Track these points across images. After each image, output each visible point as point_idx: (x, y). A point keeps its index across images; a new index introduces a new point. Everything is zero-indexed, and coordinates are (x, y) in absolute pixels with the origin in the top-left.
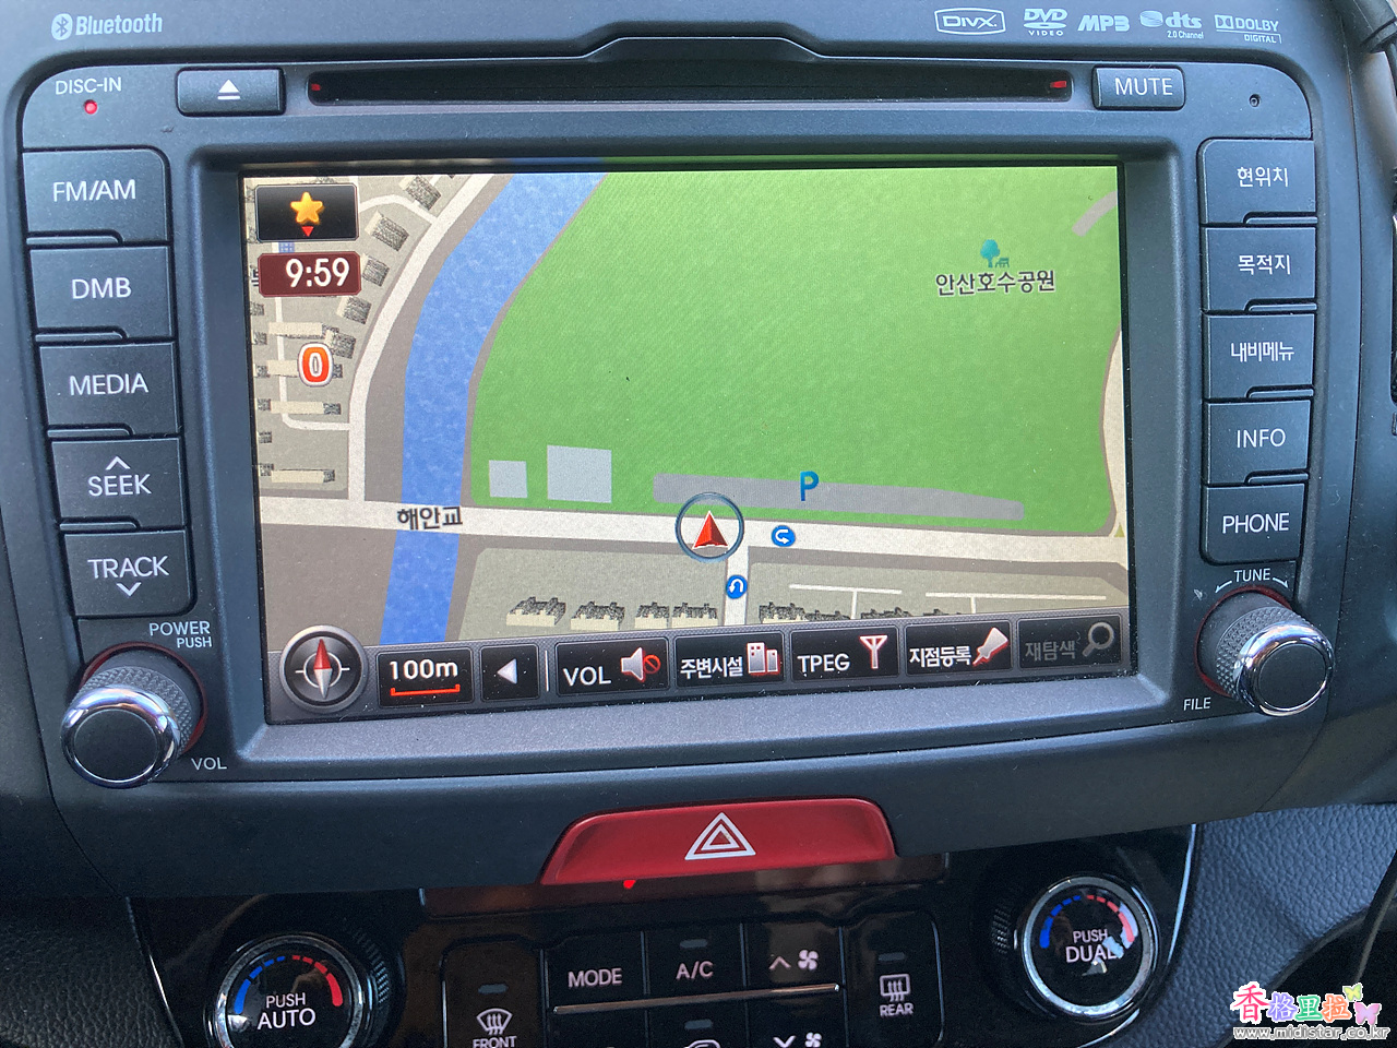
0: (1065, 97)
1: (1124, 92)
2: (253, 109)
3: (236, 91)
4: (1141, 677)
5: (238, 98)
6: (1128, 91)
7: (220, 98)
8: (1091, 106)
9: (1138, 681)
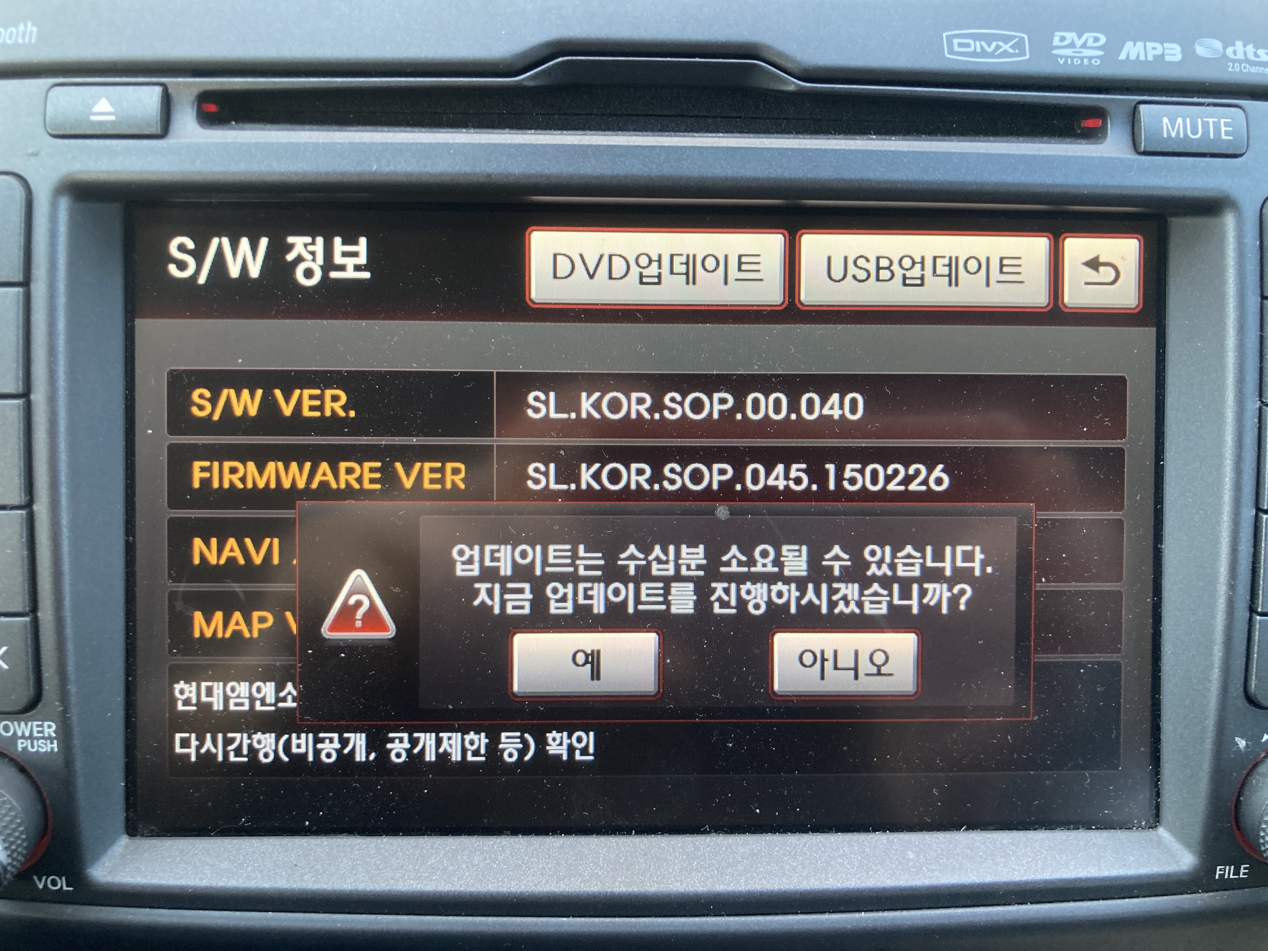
0: (1099, 138)
1: (1173, 135)
2: (129, 132)
3: (110, 109)
4: (1161, 831)
5: (112, 118)
6: (1178, 133)
7: (94, 118)
8: (1131, 149)
9: (1158, 837)
